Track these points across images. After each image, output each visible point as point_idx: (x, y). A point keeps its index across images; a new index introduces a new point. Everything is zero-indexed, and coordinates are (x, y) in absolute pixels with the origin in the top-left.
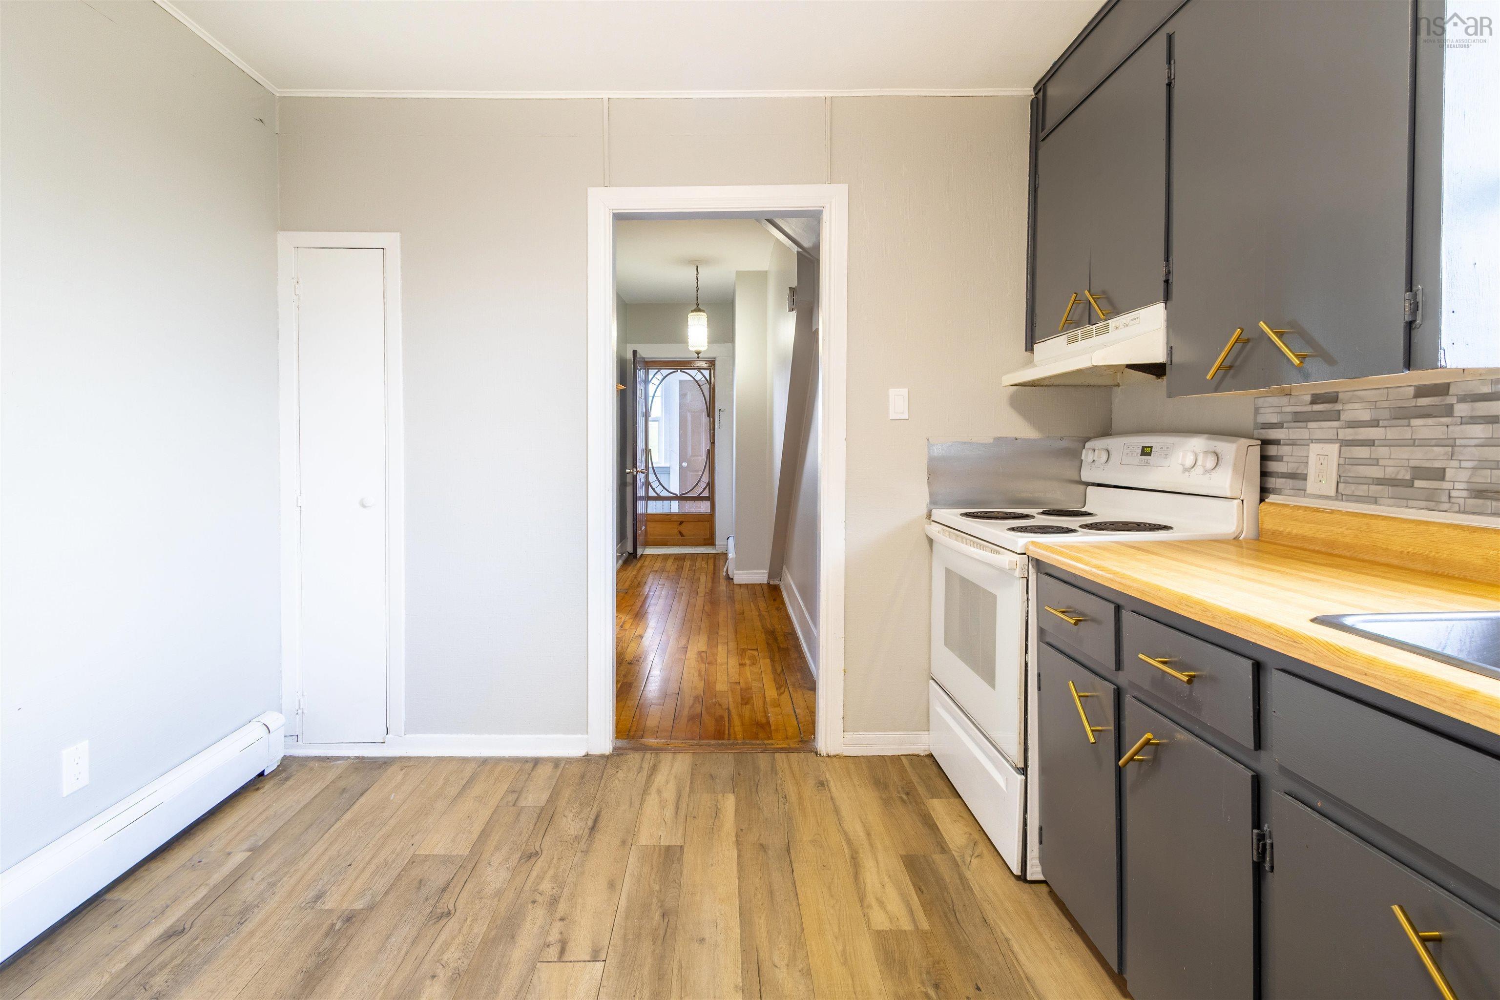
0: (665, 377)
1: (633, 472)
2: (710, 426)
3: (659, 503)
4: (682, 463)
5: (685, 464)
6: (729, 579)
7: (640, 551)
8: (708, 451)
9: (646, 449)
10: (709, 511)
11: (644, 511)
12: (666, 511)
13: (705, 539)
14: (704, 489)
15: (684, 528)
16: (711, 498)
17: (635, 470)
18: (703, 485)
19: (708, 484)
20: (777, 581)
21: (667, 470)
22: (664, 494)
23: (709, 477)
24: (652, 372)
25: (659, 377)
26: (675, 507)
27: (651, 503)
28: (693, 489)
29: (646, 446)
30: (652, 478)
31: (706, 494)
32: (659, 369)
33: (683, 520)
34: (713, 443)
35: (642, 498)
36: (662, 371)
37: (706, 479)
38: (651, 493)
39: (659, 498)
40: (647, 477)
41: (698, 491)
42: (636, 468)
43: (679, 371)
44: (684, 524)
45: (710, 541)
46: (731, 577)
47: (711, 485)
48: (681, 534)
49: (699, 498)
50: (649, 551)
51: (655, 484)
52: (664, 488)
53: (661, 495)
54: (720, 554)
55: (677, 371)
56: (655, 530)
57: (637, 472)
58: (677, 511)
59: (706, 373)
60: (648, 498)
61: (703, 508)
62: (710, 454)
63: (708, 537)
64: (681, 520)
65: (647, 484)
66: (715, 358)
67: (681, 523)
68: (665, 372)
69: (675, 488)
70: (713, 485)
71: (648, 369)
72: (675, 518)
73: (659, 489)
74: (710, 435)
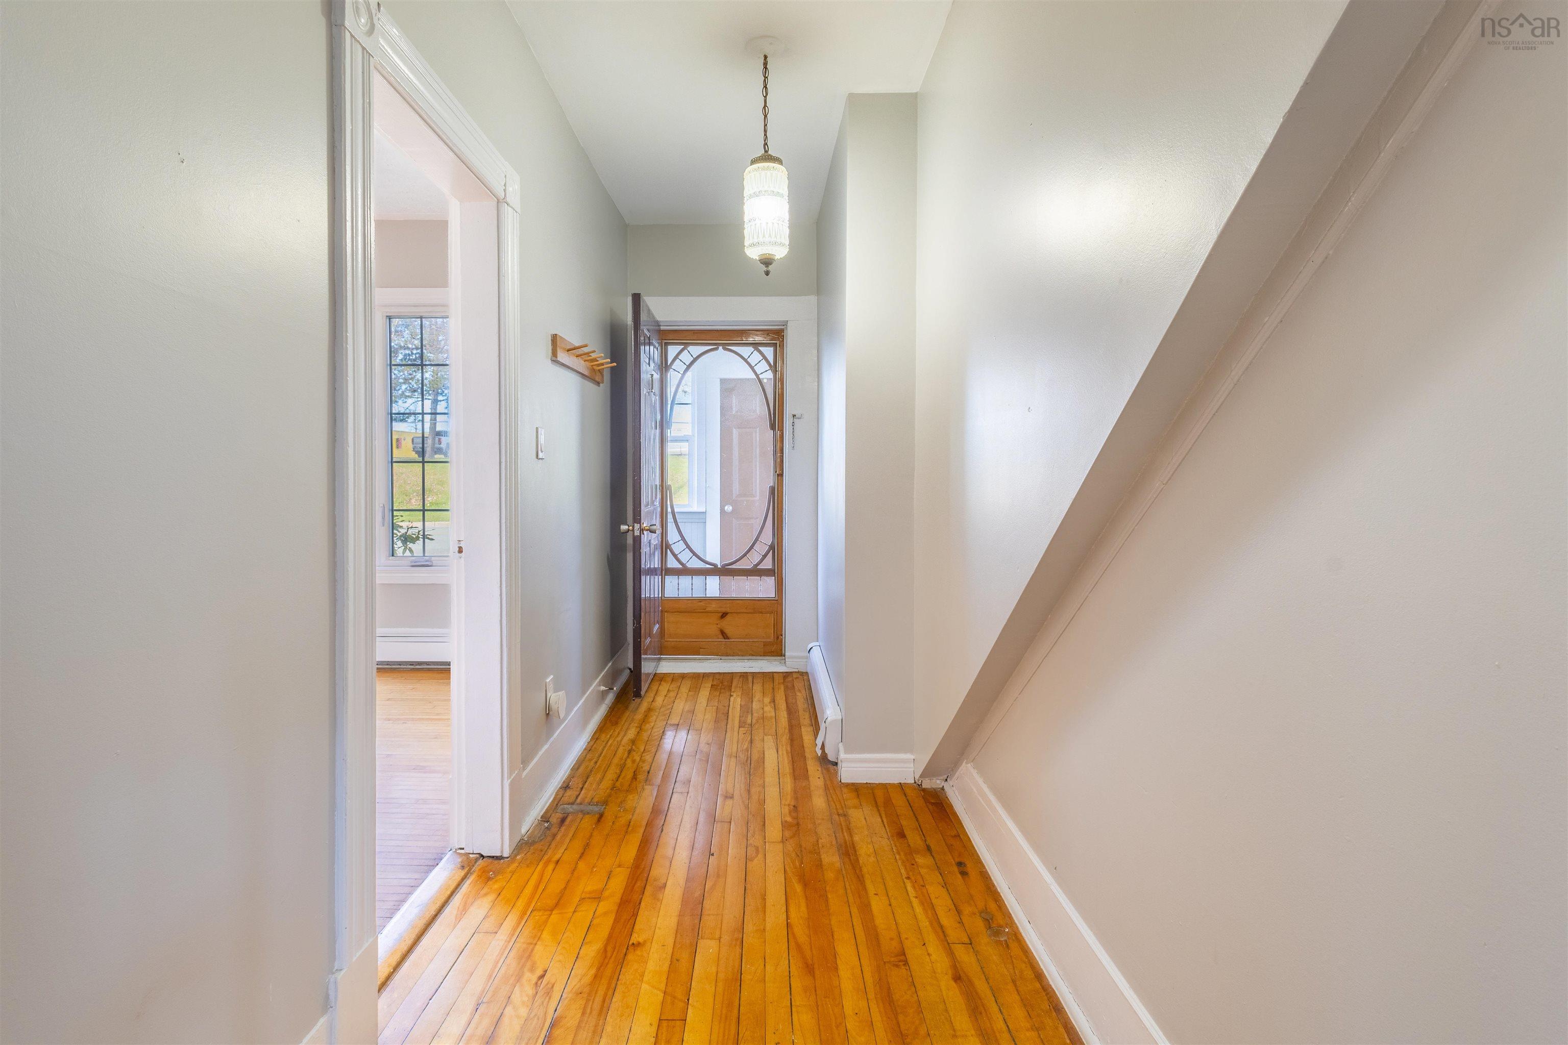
0: (695, 360)
1: (633, 530)
2: (775, 446)
3: (685, 581)
4: (724, 506)
5: (729, 508)
6: (828, 764)
7: (647, 667)
8: (772, 490)
9: (662, 486)
10: (772, 594)
11: (657, 594)
12: (698, 594)
13: (766, 644)
14: (765, 556)
15: (729, 625)
16: (776, 573)
17: (637, 526)
18: (761, 548)
19: (772, 547)
20: (938, 782)
21: (700, 517)
22: (695, 564)
23: (774, 535)
24: (672, 351)
25: (686, 357)
26: (713, 587)
27: (670, 581)
28: (745, 555)
29: (662, 481)
30: (673, 536)
31: (768, 564)
32: (686, 345)
33: (728, 610)
34: (780, 475)
35: (652, 572)
36: (690, 348)
37: (767, 538)
38: (672, 563)
39: (684, 571)
40: (664, 534)
41: (755, 558)
42: (639, 522)
43: (721, 348)
44: (728, 618)
45: (775, 648)
46: (831, 757)
47: (776, 549)
48: (723, 634)
49: (756, 572)
50: (669, 666)
51: (678, 547)
52: (694, 554)
53: (689, 565)
54: (795, 675)
55: (717, 349)
56: (677, 626)
57: (642, 530)
58: (716, 594)
59: (769, 352)
60: (666, 571)
61: (763, 588)
62: (776, 496)
63: (771, 639)
64: (724, 610)
65: (665, 547)
66: (785, 323)
67: (724, 615)
68: (696, 350)
69: (714, 555)
70: (780, 552)
71: (666, 344)
72: (713, 607)
73: (685, 556)
74: (775, 461)
